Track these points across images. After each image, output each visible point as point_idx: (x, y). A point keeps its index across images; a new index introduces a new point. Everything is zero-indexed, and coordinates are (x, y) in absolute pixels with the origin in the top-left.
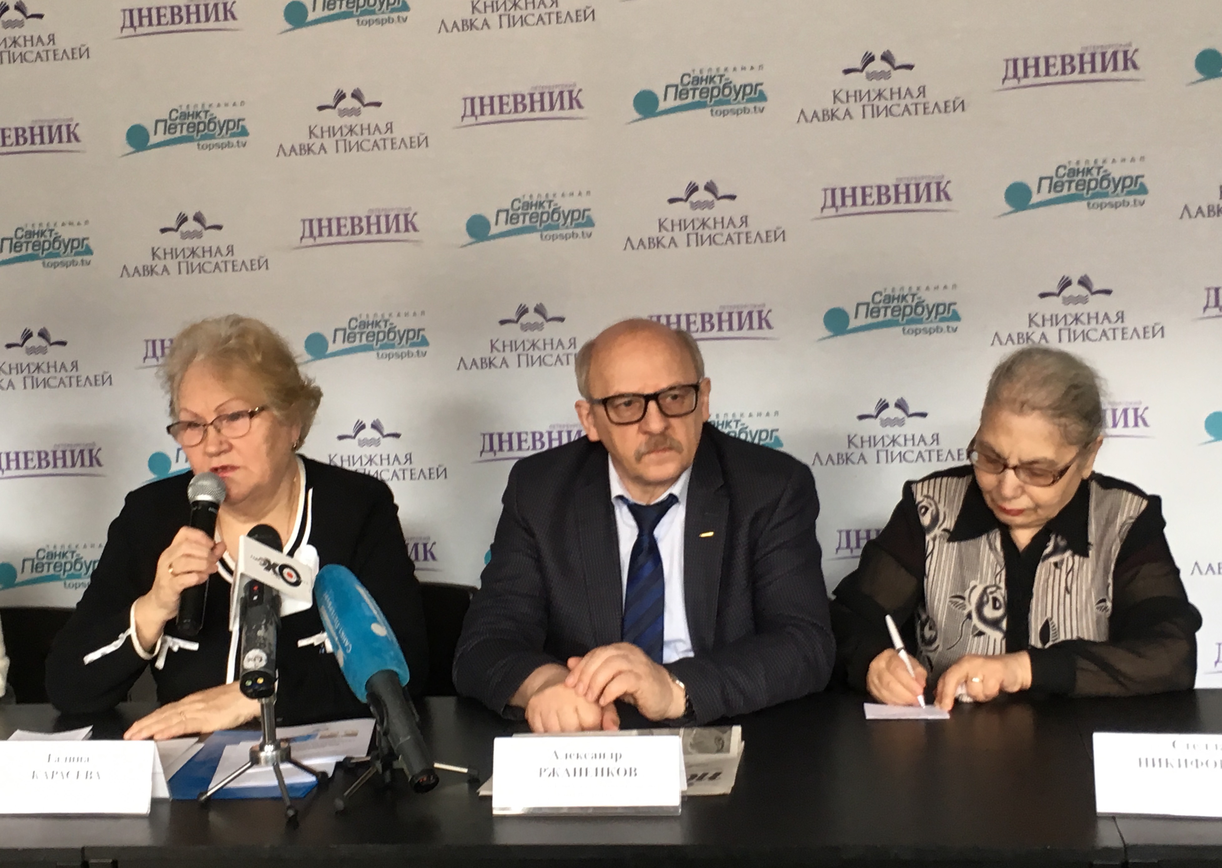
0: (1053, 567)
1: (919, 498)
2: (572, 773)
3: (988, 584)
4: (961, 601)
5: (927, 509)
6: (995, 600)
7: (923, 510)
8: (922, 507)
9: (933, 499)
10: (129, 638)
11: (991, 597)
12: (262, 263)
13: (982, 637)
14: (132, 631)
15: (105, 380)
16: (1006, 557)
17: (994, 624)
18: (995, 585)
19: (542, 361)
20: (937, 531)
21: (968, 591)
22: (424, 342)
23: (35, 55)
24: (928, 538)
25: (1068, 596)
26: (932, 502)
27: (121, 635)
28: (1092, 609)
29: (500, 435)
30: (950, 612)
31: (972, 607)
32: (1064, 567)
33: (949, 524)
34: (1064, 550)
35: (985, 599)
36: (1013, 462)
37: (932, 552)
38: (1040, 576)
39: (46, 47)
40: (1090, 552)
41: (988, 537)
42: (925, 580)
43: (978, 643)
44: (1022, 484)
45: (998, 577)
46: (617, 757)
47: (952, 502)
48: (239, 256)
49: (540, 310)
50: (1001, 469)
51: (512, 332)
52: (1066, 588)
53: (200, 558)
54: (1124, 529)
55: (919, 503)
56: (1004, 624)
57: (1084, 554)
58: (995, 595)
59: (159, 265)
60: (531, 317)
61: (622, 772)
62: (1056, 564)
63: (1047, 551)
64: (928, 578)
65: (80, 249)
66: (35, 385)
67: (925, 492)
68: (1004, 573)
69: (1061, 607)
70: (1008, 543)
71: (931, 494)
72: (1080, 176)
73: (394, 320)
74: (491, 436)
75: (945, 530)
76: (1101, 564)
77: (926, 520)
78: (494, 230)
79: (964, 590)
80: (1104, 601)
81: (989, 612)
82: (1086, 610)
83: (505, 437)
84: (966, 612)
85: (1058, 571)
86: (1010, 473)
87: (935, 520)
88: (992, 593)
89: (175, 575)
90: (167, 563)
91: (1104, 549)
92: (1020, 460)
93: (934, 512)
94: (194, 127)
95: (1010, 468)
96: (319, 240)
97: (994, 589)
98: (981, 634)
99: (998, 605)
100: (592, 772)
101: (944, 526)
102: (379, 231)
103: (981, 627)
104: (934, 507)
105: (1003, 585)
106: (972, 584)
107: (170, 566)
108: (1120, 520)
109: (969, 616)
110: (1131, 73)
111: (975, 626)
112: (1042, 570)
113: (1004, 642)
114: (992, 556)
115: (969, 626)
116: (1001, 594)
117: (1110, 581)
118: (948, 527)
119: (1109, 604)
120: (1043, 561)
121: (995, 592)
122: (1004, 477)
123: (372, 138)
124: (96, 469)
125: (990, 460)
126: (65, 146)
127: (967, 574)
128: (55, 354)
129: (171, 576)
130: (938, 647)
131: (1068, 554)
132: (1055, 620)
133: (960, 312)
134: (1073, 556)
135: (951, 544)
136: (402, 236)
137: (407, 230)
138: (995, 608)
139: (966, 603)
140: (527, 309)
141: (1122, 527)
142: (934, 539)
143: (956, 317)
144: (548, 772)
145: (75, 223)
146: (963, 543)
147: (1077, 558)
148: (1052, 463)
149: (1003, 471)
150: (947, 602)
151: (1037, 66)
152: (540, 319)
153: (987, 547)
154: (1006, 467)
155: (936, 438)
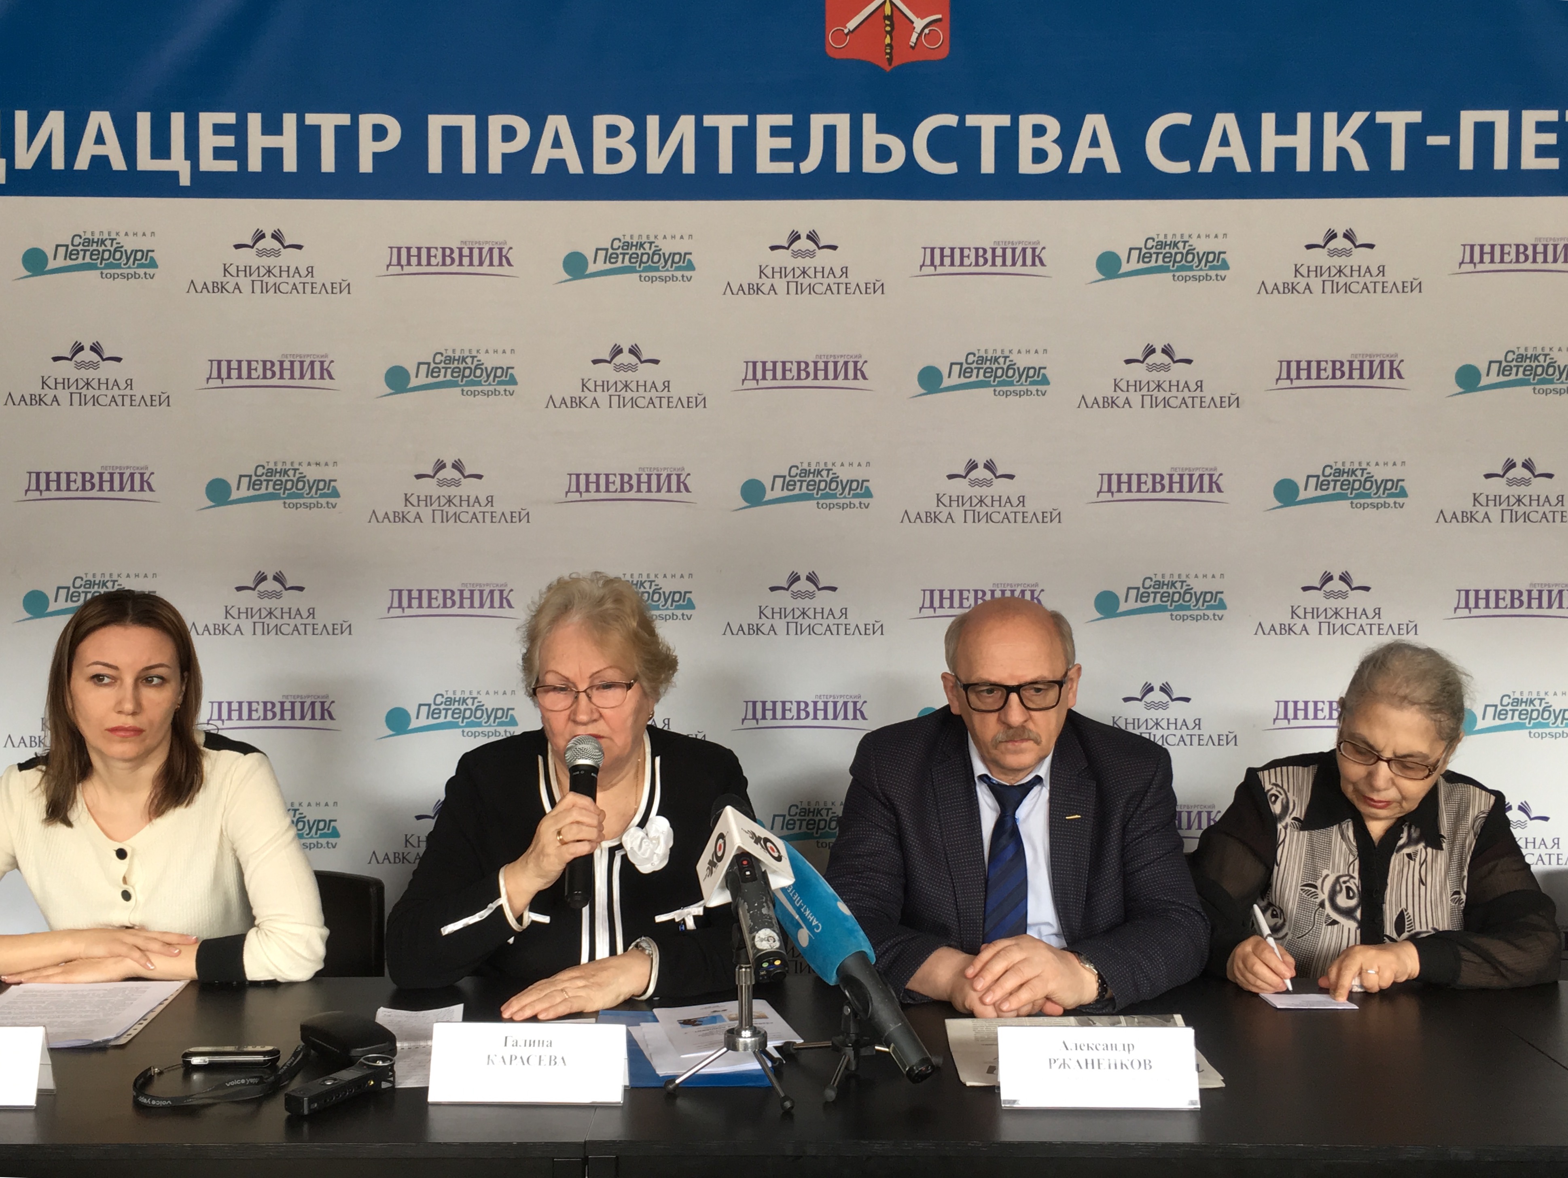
0: (1406, 859)
1: (1268, 786)
2: (1083, 1064)
3: (1341, 873)
4: (1313, 890)
5: (1277, 797)
6: (1348, 889)
7: (1273, 798)
8: (1273, 795)
9: (1282, 788)
10: (500, 908)
11: (1344, 886)
12: (522, 516)
13: (1336, 926)
14: (503, 901)
15: (343, 628)
16: (1359, 848)
17: (1348, 913)
18: (1349, 875)
19: (811, 629)
20: (1288, 820)
21: (1320, 880)
22: (691, 605)
23: (290, 287)
24: (1280, 826)
25: (1423, 887)
26: (1282, 792)
27: (490, 905)
28: (1447, 902)
29: (764, 703)
30: (1302, 901)
31: (1324, 896)
32: (1418, 859)
33: (1299, 812)
34: (1417, 842)
35: (1338, 888)
36: (1387, 754)
37: (1284, 841)
38: (1394, 868)
39: (303, 280)
40: (1444, 845)
41: (1340, 827)
42: (1276, 868)
43: (1332, 932)
44: (1392, 775)
45: (1352, 866)
46: (1128, 1048)
47: (1300, 790)
48: (498, 508)
49: (812, 578)
50: (1372, 761)
51: (784, 599)
52: (1421, 881)
53: (589, 826)
54: (1477, 823)
55: (1269, 791)
56: (1358, 914)
57: (1438, 846)
58: (1348, 884)
59: (412, 512)
60: (803, 585)
61: (1136, 1064)
62: (1409, 856)
63: (1401, 842)
64: (1278, 865)
65: (326, 491)
66: (266, 631)
67: (1273, 781)
68: (1357, 862)
69: (1417, 898)
70: (1362, 832)
71: (1279, 783)
72: (1345, 477)
73: (660, 581)
74: (754, 703)
75: (1294, 819)
76: (1456, 856)
77: (1277, 808)
78: (769, 495)
79: (1316, 879)
80: (1458, 893)
81: (1342, 901)
82: (1442, 901)
83: (769, 706)
84: (1318, 901)
85: (1412, 862)
86: (1383, 766)
87: (1285, 808)
88: (1345, 882)
89: (563, 843)
90: (554, 829)
91: (1458, 842)
92: (1394, 753)
93: (1284, 801)
94: (461, 372)
95: (1382, 760)
96: (586, 496)
97: (1346, 878)
98: (1334, 922)
99: (1351, 894)
100: (1104, 1065)
101: (1294, 815)
102: (649, 490)
103: (1335, 916)
104: (1284, 796)
105: (1356, 875)
106: (1325, 872)
107: (559, 833)
108: (1473, 813)
109: (1322, 905)
110: (1396, 382)
111: (1328, 915)
112: (1396, 861)
113: (1358, 932)
114: (1344, 846)
115: (1321, 915)
116: (1355, 883)
117: (1465, 873)
118: (1298, 816)
119: (1464, 897)
120: (1398, 851)
121: (1348, 881)
122: (1377, 769)
123: (648, 395)
124: (328, 723)
125: (1358, 751)
126: (317, 383)
127: (1319, 863)
128: (290, 599)
129: (558, 844)
130: (1287, 934)
131: (1421, 846)
132: (1410, 911)
133: (1226, 601)
134: (1425, 848)
135: (1301, 832)
136: (673, 496)
137: (679, 490)
138: (1349, 897)
139: (1319, 891)
140: (799, 577)
141: (1474, 821)
142: (1286, 828)
143: (1222, 606)
144: (1058, 1063)
145: (323, 463)
146: (1315, 833)
147: (1429, 850)
148: (1425, 757)
149: (1375, 763)
150: (1299, 890)
151: (1309, 369)
152: (811, 587)
153: (1339, 837)
154: (1379, 759)
155: (1198, 724)
